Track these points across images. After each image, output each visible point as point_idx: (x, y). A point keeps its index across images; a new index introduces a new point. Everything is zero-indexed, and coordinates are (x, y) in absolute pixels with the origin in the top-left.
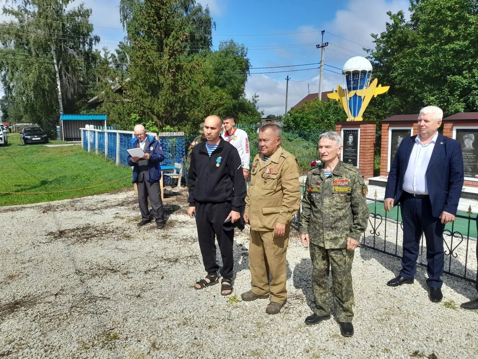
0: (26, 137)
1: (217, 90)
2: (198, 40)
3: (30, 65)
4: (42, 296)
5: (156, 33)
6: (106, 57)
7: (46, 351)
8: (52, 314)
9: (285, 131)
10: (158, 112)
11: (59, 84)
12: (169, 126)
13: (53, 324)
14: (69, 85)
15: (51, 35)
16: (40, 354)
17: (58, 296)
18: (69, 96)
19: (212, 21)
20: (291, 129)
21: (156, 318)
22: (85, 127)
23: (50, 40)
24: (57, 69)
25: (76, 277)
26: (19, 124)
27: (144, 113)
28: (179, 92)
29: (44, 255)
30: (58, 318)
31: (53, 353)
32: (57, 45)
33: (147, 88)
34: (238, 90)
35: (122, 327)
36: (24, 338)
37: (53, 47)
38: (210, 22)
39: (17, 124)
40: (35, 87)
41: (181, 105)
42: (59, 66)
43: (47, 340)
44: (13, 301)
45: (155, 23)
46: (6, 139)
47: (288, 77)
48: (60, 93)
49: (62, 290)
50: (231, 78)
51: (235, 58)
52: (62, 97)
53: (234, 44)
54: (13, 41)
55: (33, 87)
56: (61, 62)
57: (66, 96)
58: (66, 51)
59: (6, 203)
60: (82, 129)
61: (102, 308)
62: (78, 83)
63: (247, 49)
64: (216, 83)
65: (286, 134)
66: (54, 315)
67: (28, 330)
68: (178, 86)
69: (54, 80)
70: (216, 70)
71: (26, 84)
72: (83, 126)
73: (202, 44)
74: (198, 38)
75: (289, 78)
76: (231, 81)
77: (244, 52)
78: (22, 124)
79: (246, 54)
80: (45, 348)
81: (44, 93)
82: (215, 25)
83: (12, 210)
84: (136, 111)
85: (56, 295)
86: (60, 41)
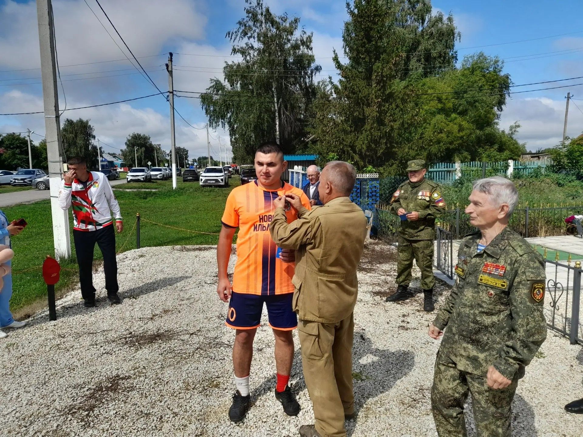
0: (244, 178)
1: (456, 118)
2: (435, 58)
3: (252, 105)
4: (180, 334)
5: (364, 58)
6: (325, 90)
7: (155, 384)
8: (178, 352)
9: (554, 171)
10: (360, 150)
11: (278, 123)
12: (371, 166)
13: (174, 360)
14: (287, 123)
15: (272, 73)
16: (150, 385)
17: (192, 336)
18: (286, 134)
19: (456, 31)
20: (565, 168)
21: (263, 376)
22: (293, 169)
23: (272, 78)
24: (276, 108)
25: (217, 320)
26: (244, 166)
27: (344, 152)
28: (386, 125)
29: (202, 296)
30: (182, 356)
31: (160, 386)
32: (278, 82)
33: (350, 123)
34: (486, 117)
35: (228, 377)
36: (146, 368)
37: (274, 85)
38: (453, 34)
39: (242, 166)
40: (255, 127)
41: (387, 140)
42: (279, 104)
43: (162, 374)
44: (156, 333)
45: (364, 46)
46: (227, 181)
47: (569, 94)
48: (278, 133)
49: (199, 331)
50: (475, 101)
51: (484, 76)
52: (280, 136)
53: (485, 57)
54: (239, 82)
55: (254, 128)
56: (281, 100)
57: (283, 135)
58: (286, 87)
59: (202, 242)
60: (290, 170)
61: (222, 355)
62: (295, 121)
63: (503, 63)
64: (455, 110)
65: (555, 176)
66: (179, 353)
67: (154, 361)
68: (385, 118)
69: (274, 121)
70: (456, 93)
71: (247, 125)
72: (292, 167)
73: (440, 62)
74: (435, 55)
75: (571, 95)
76: (475, 106)
77: (498, 66)
78: (246, 165)
79: (501, 68)
80: (156, 380)
81: (263, 133)
82: (460, 36)
83: (200, 249)
84: (336, 149)
85: (192, 334)
86: (281, 78)
